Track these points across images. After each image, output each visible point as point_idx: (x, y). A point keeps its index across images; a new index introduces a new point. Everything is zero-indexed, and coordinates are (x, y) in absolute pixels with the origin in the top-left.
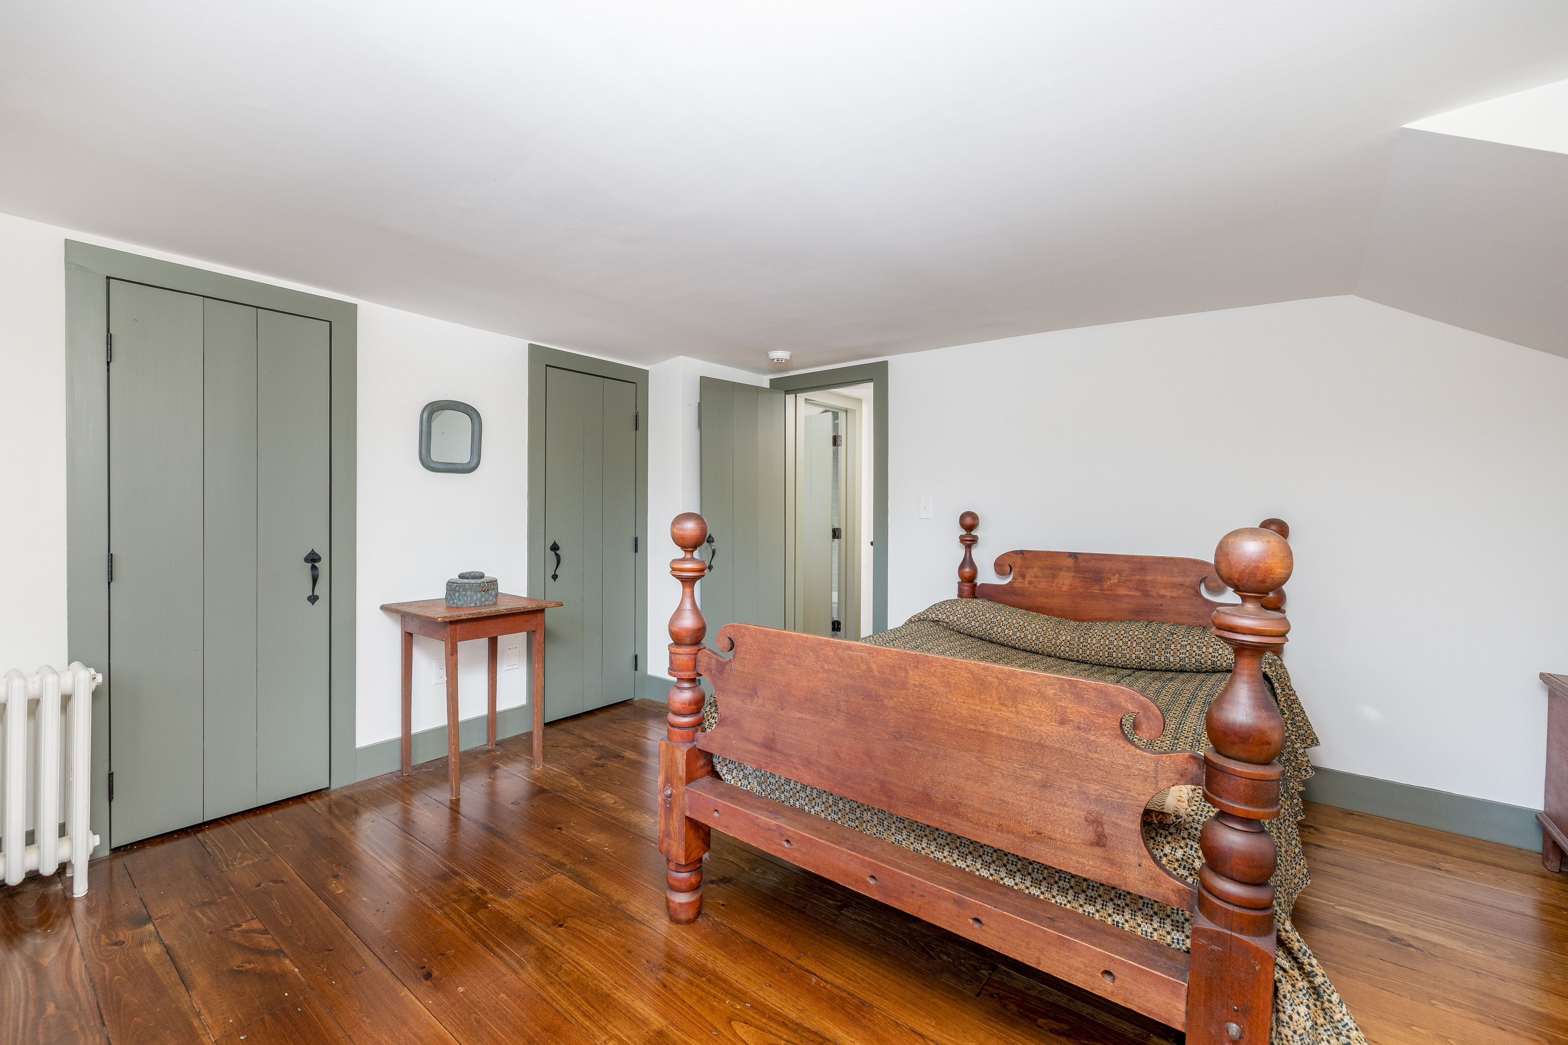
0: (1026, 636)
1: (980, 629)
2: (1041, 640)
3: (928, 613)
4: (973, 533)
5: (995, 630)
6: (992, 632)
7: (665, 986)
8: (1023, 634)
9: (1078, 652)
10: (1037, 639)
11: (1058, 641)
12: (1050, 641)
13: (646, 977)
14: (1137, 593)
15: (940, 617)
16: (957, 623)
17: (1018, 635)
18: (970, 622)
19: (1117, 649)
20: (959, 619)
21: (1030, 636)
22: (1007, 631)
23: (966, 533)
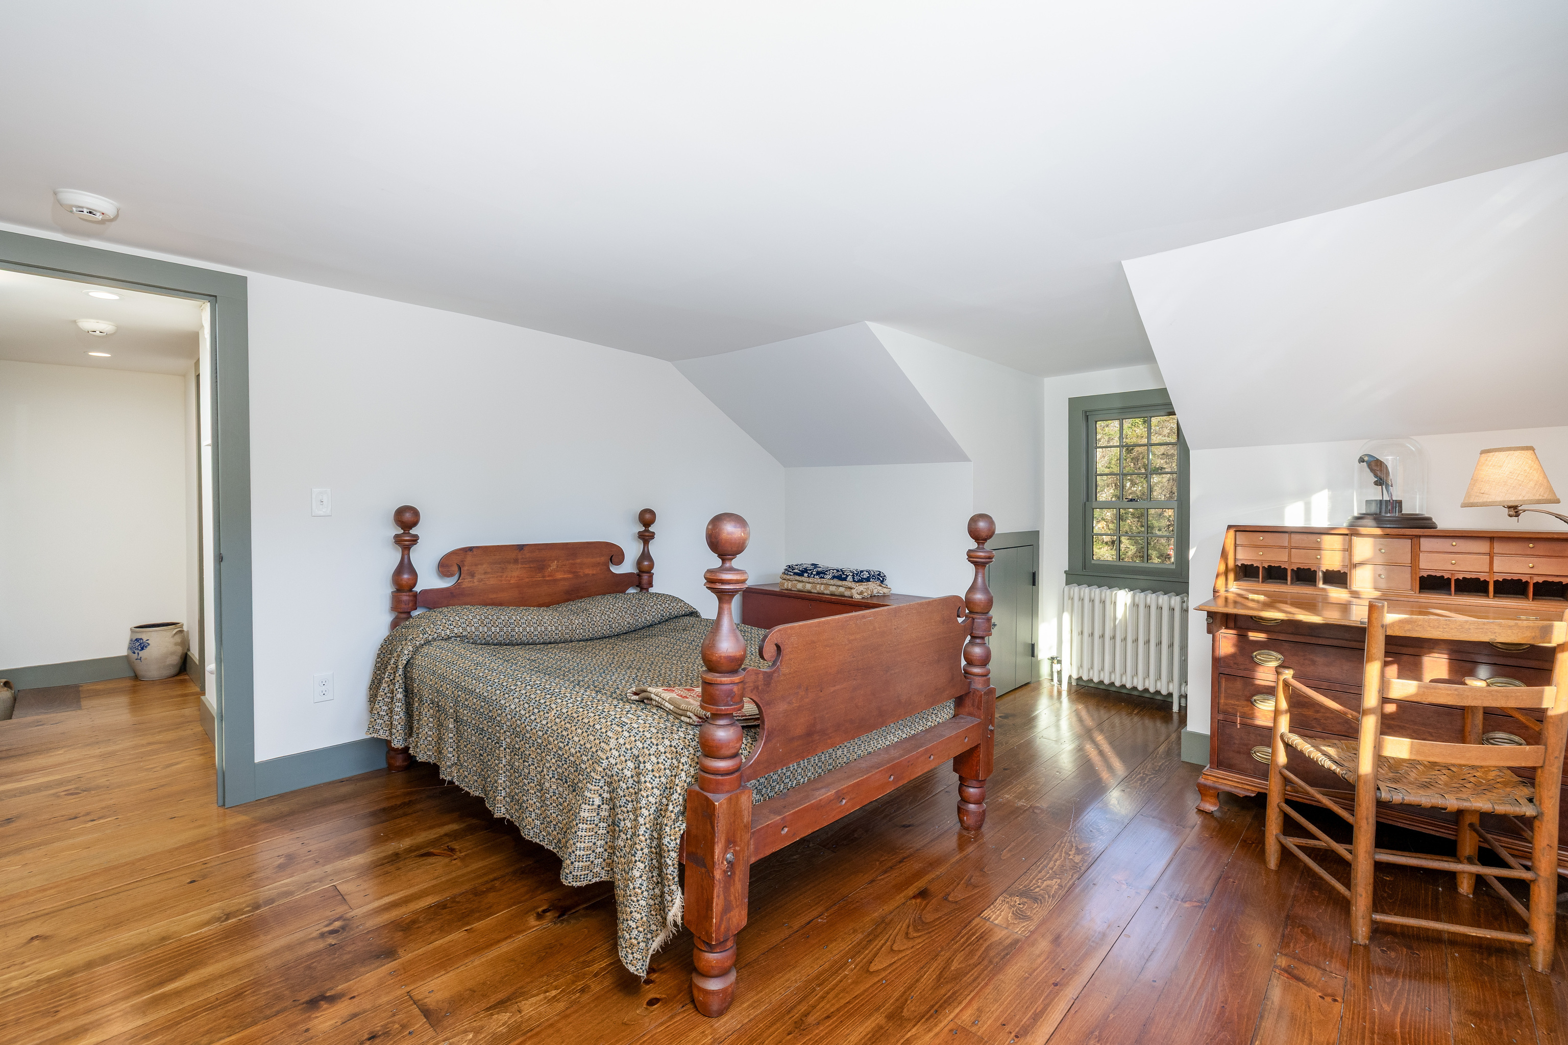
0: (546, 629)
1: (502, 633)
2: (560, 629)
3: (439, 631)
4: (413, 531)
5: (517, 631)
6: (514, 634)
7: (828, 1017)
8: (543, 628)
9: (589, 631)
10: (557, 629)
11: (574, 626)
12: (567, 627)
13: (814, 1033)
14: (570, 576)
15: (456, 632)
16: (476, 633)
17: (539, 630)
18: (489, 629)
19: (615, 620)
20: (477, 629)
21: (549, 627)
22: (528, 628)
23: (402, 531)
